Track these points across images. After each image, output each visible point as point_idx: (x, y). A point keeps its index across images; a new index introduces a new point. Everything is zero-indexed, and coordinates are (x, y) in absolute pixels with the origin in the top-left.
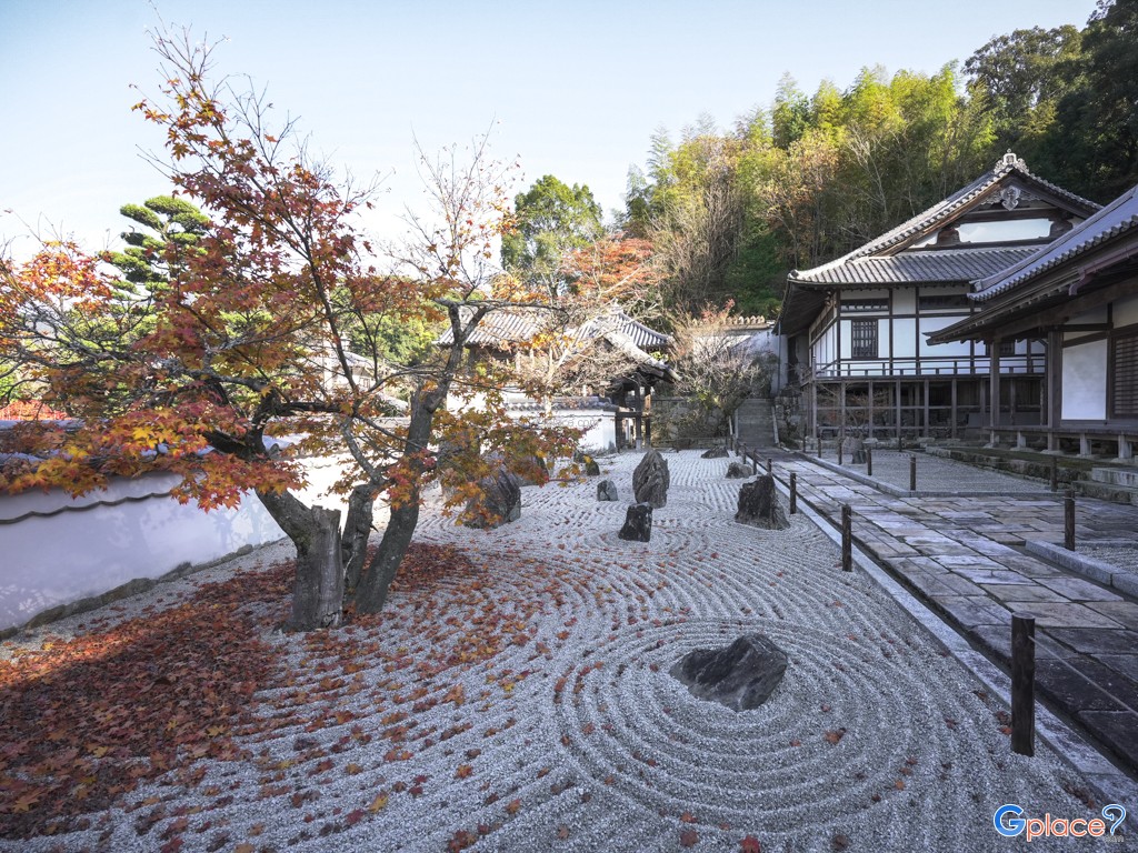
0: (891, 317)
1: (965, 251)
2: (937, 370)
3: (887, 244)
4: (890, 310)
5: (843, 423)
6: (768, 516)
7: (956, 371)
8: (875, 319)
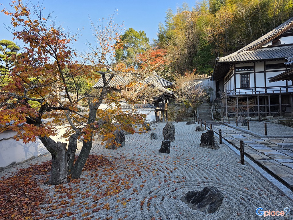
0: (255, 73)
1: (283, 47)
2: (273, 91)
3: (253, 46)
4: (255, 70)
5: (237, 112)
6: (212, 145)
7: (281, 92)
8: (249, 73)
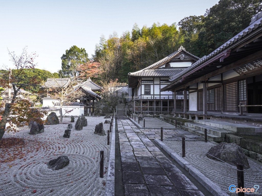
0: (154, 84)
1: (172, 69)
2: (164, 98)
3: (153, 67)
4: (154, 83)
6: (101, 133)
7: (169, 98)
8: (150, 85)
